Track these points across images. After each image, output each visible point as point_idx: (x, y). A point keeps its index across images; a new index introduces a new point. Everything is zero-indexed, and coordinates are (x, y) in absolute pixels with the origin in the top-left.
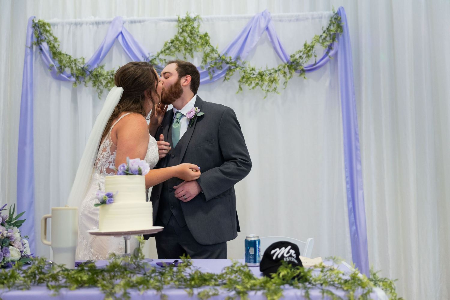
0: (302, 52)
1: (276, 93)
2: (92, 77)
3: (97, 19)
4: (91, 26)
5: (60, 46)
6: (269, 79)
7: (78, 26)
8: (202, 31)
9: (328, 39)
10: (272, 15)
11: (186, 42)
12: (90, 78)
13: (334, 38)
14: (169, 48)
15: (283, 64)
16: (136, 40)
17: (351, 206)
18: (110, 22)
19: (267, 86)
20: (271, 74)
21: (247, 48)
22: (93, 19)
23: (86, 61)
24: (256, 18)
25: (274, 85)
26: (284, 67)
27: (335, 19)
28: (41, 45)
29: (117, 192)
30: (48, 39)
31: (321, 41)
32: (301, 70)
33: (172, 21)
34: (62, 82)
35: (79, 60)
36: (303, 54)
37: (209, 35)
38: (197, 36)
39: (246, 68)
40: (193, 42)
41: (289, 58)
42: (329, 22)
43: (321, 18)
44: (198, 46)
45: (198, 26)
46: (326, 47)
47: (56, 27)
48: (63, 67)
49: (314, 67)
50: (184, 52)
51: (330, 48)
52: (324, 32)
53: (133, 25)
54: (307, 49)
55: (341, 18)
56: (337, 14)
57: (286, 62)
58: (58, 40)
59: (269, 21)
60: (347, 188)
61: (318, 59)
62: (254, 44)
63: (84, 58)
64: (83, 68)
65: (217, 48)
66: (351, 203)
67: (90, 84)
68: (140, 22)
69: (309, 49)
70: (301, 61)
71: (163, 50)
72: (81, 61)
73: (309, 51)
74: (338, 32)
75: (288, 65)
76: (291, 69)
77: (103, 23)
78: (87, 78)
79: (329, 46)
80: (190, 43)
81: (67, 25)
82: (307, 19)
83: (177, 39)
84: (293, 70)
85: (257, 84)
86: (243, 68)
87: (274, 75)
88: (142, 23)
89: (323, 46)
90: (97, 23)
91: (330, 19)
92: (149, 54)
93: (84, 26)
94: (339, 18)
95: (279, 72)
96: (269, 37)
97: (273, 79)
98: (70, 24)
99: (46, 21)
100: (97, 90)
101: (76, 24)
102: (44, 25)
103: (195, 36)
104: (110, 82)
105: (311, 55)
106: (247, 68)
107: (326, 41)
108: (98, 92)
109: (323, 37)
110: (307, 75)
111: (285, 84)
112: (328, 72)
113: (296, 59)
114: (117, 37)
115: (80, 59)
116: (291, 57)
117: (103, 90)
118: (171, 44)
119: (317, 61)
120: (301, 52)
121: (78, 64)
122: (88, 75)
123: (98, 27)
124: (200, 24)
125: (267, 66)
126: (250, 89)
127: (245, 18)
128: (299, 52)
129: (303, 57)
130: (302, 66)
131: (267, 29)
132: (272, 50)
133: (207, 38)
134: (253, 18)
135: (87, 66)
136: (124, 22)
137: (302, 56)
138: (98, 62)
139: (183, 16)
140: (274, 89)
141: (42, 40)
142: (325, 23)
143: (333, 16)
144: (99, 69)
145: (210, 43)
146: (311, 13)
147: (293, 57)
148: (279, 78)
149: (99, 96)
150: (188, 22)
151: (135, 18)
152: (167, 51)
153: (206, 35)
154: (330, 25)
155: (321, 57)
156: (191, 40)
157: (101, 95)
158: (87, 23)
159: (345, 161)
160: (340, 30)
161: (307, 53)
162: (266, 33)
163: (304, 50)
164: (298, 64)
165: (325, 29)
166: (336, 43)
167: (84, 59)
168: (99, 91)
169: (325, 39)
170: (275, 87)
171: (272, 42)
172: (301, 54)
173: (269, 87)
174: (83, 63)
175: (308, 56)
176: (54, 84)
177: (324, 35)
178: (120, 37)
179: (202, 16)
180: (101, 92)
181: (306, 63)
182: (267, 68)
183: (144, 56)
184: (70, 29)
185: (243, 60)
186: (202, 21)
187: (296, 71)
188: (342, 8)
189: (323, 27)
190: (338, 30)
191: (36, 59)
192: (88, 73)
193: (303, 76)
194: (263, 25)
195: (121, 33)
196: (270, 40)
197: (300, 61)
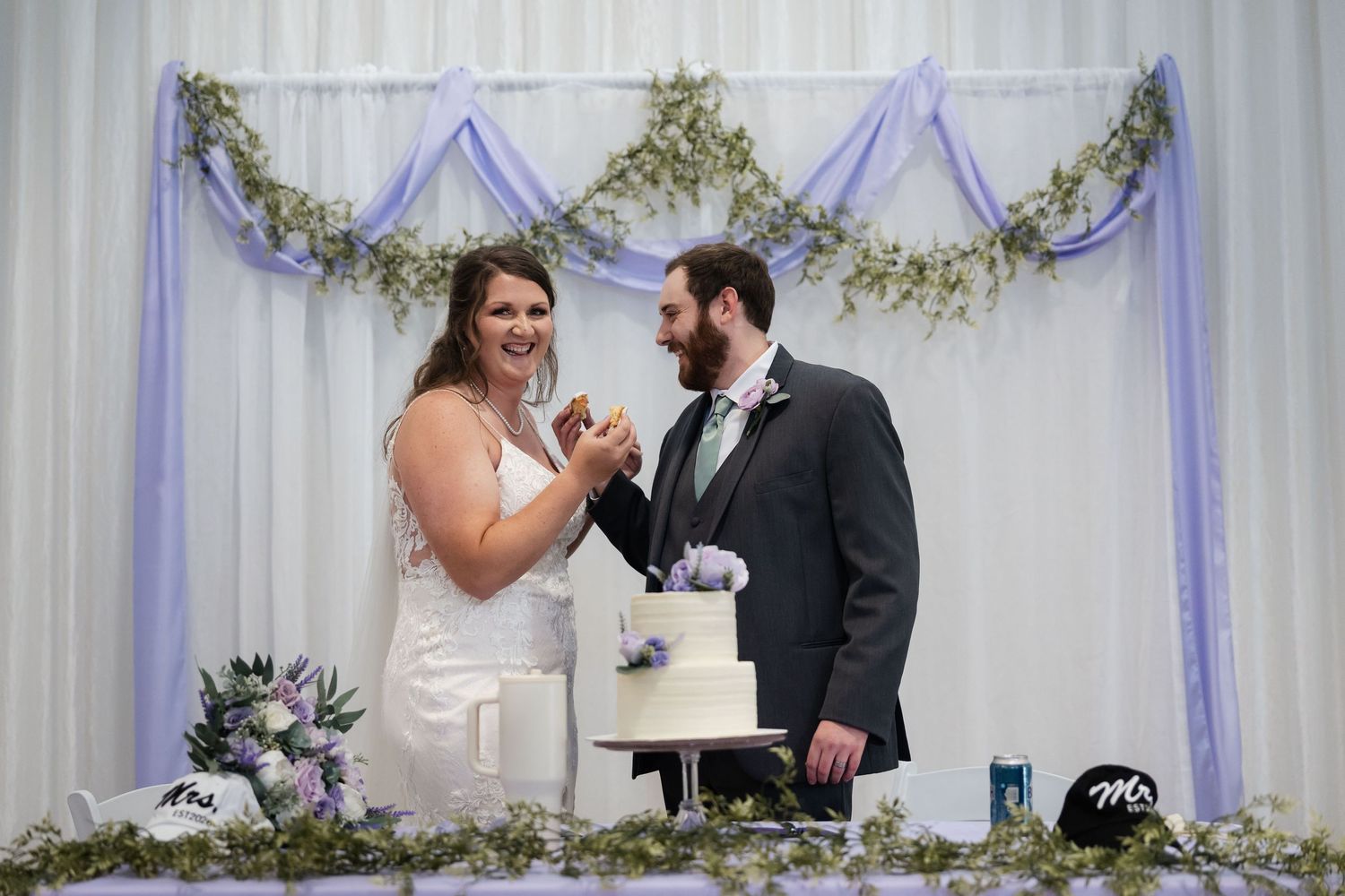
0: (1047, 198)
1: (964, 322)
2: (376, 263)
3: (388, 73)
4: (367, 97)
5: (270, 163)
6: (942, 280)
7: (326, 96)
8: (729, 120)
9: (1125, 155)
10: (950, 74)
11: (676, 156)
12: (372, 267)
13: (1143, 153)
14: (621, 175)
15: (988, 234)
16: (517, 143)
17: (1195, 677)
18: (433, 87)
19: (936, 301)
20: (948, 263)
21: (869, 181)
22: (371, 73)
23: (355, 213)
24: (900, 82)
25: (957, 299)
26: (992, 244)
27: (1147, 92)
28: (207, 158)
29: (682, 636)
30: (230, 137)
31: (1104, 163)
32: (1042, 254)
33: (630, 85)
34: (275, 278)
35: (333, 207)
36: (1050, 203)
37: (748, 134)
38: (714, 136)
39: (868, 241)
40: (697, 157)
41: (1005, 214)
42: (1129, 103)
43: (1105, 87)
44: (717, 171)
45: (717, 106)
46: (1120, 182)
47: (252, 98)
48: (282, 229)
49: (1085, 242)
50: (671, 187)
51: (1132, 184)
52: (1114, 134)
53: (506, 96)
54: (1059, 188)
55: (1165, 92)
56: (1154, 76)
57: (995, 225)
58: (262, 139)
59: (941, 95)
60: (1183, 624)
61: (1096, 218)
62: (894, 168)
63: (351, 200)
64: (347, 236)
65: (778, 179)
66: (1195, 669)
67: (370, 285)
68: (527, 87)
69: (1065, 187)
70: (1043, 225)
71: (606, 179)
72: (341, 209)
73: (1069, 193)
74: (1160, 136)
75: (1002, 236)
76: (1013, 250)
77: (407, 87)
78: (362, 267)
79: (1128, 177)
80: (690, 158)
81: (290, 93)
82: (1060, 89)
83: (648, 145)
84: (1021, 254)
85: (907, 295)
86: (859, 241)
87: (957, 266)
88: (534, 92)
89: (1112, 179)
90: (388, 89)
91: (1131, 93)
92: (561, 193)
93: (346, 97)
94: (1159, 93)
95: (973, 258)
96: (940, 146)
97: (953, 279)
98: (300, 88)
99: (223, 78)
100: (390, 306)
101: (318, 89)
102: (213, 89)
103: (707, 138)
104: (434, 282)
105: (1075, 205)
106: (873, 243)
107: (1120, 161)
108: (394, 311)
109: (1110, 149)
110: (1061, 266)
111: (992, 294)
112: (1124, 259)
113: (1028, 218)
114: (455, 137)
115: (336, 203)
116: (1010, 209)
117: (408, 304)
118: (628, 162)
119: (1093, 227)
120: (1042, 195)
121: (330, 220)
122: (362, 256)
123: (388, 101)
124: (721, 99)
125: (935, 239)
126: (885, 311)
127: (864, 82)
128: (1037, 196)
129: (1049, 212)
130: (1045, 240)
131: (936, 119)
132: (950, 188)
133: (745, 143)
134: (893, 82)
135: (361, 229)
136: (478, 87)
137: (1046, 210)
138: (394, 215)
139: (667, 74)
140: (959, 311)
141: (207, 140)
142: (1116, 107)
143: (1141, 85)
144: (400, 239)
145: (754, 163)
146: (1072, 71)
147: (1017, 211)
148: (972, 277)
149: (396, 325)
150: (682, 93)
151: (509, 73)
152: (617, 185)
153: (740, 135)
154: (1132, 113)
155: (1105, 215)
156: (694, 149)
157: (404, 320)
158: (354, 88)
159: (1178, 537)
160: (1165, 132)
161: (1063, 201)
162: (932, 132)
163: (1051, 189)
164: (1033, 233)
165: (1116, 124)
166: (1149, 171)
167: (350, 205)
168: (398, 308)
169: (1115, 156)
170: (964, 305)
171: (952, 160)
172: (1043, 203)
173: (942, 302)
174: (348, 217)
175: (1066, 210)
176: (248, 283)
177: (1115, 143)
178: (465, 136)
179: (727, 74)
180: (404, 311)
181: (1056, 232)
182: (937, 244)
183: (543, 199)
184: (297, 106)
185: (858, 217)
186: (727, 87)
187: (1027, 254)
188: (1170, 58)
189: (1110, 120)
190: (1158, 131)
191: (187, 202)
192: (363, 249)
193: (1047, 271)
194: (923, 108)
195: (469, 122)
196: (944, 154)
197: (1038, 225)
